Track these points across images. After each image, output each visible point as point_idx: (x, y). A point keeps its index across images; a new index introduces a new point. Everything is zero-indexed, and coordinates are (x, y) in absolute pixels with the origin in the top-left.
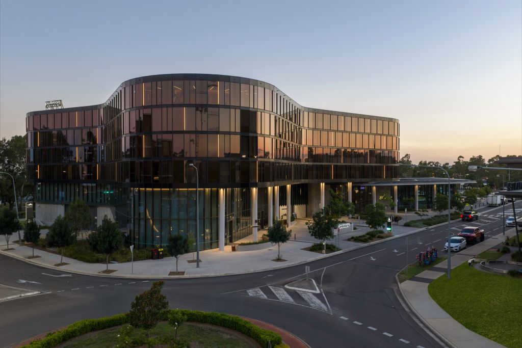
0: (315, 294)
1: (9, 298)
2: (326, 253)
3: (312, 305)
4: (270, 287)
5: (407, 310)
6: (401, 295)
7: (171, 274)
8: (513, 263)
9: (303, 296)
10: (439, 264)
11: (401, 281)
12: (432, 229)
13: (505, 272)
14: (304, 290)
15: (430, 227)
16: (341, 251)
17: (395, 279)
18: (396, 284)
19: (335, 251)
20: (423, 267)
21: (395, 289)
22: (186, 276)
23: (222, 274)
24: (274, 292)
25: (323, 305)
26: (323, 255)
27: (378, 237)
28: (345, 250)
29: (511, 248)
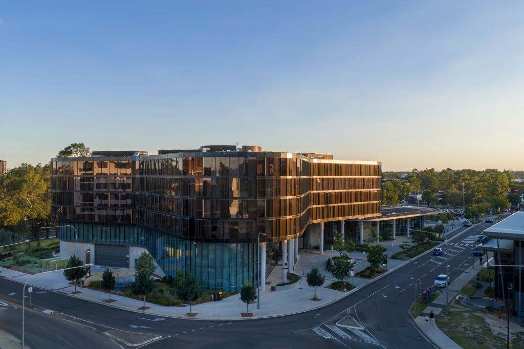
0: (361, 330)
1: (146, 342)
2: (347, 291)
3: (365, 339)
4: (326, 325)
5: (429, 341)
6: (419, 329)
7: (243, 315)
8: (488, 298)
9: (353, 331)
10: (435, 300)
11: (415, 317)
12: (415, 261)
13: (484, 307)
14: (352, 327)
15: (413, 259)
16: (356, 288)
17: (409, 314)
18: (411, 320)
19: (352, 289)
20: (425, 303)
21: (413, 323)
22: (255, 317)
23: (281, 314)
24: (333, 330)
25: (373, 340)
26: (345, 294)
27: (377, 272)
28: (359, 287)
29: (483, 283)
